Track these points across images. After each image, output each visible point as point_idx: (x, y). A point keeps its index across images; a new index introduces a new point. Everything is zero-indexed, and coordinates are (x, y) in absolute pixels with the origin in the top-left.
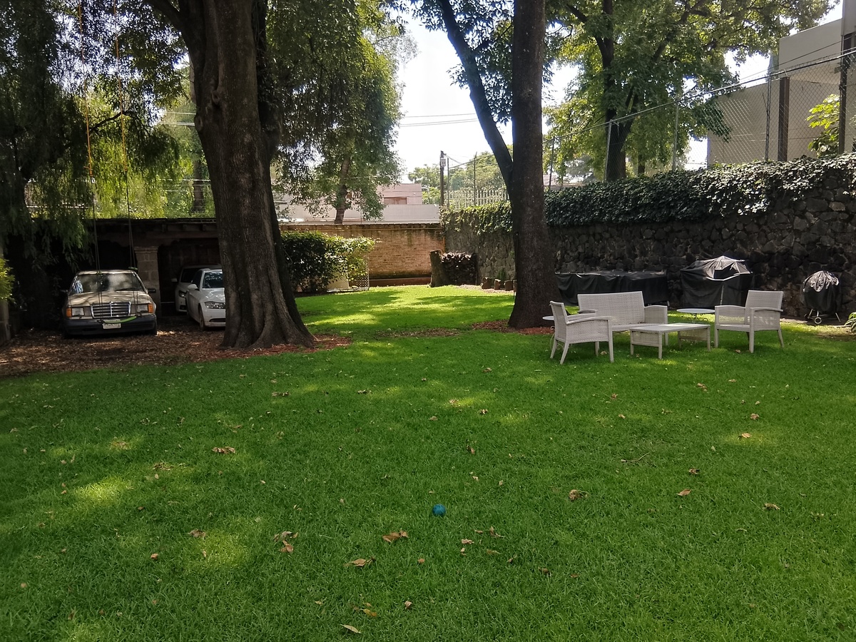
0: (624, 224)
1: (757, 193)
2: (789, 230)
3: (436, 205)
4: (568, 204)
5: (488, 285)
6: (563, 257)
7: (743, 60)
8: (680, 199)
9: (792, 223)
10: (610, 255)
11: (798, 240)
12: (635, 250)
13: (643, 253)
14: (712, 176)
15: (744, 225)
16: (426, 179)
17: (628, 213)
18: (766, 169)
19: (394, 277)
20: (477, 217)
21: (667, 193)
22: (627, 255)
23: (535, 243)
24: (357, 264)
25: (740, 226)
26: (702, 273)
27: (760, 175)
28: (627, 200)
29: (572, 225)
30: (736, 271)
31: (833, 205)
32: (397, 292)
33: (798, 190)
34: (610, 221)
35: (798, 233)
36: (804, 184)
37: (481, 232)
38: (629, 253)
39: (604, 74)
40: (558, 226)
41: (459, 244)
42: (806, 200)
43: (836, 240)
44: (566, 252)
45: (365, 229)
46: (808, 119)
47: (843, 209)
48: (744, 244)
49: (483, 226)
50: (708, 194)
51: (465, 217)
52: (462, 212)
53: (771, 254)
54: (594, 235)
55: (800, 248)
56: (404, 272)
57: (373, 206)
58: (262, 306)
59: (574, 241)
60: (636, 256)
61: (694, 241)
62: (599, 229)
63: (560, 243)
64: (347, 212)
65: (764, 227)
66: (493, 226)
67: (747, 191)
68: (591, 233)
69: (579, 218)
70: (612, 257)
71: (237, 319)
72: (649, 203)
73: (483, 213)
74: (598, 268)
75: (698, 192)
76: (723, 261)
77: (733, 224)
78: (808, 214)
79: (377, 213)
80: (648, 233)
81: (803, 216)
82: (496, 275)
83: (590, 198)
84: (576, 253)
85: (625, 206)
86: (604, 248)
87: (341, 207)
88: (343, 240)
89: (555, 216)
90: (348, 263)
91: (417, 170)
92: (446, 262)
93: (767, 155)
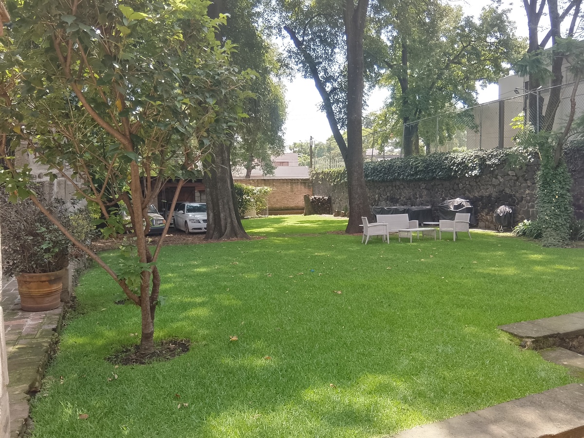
0: (410, 181)
1: (475, 165)
2: (490, 185)
3: (307, 167)
4: (382, 169)
5: (337, 214)
6: (379, 198)
7: (486, 86)
8: (438, 168)
9: (491, 181)
10: (404, 198)
11: (494, 190)
12: (416, 195)
13: (421, 197)
14: (453, 156)
15: (469, 182)
16: (300, 149)
17: (412, 175)
18: (479, 153)
19: (282, 210)
20: (331, 175)
21: (432, 164)
22: (412, 198)
23: (359, 190)
24: (261, 202)
25: (467, 183)
26: (448, 207)
27: (477, 156)
28: (412, 168)
29: (383, 181)
30: (464, 206)
31: (510, 172)
32: (285, 218)
33: (493, 165)
34: (403, 179)
35: (494, 186)
36: (496, 162)
37: (334, 184)
38: (414, 196)
39: (402, 98)
40: (376, 181)
41: (321, 191)
42: (497, 169)
43: (511, 190)
44: (380, 196)
45: (266, 182)
46: (511, 124)
47: (514, 175)
48: (470, 192)
49: (335, 180)
50: (451, 165)
51: (324, 175)
52: (323, 172)
53: (482, 197)
54: (395, 187)
55: (496, 194)
56: (288, 207)
57: (269, 168)
58: (226, 219)
59: (385, 189)
60: (417, 198)
61: (446, 190)
62: (398, 183)
63: (377, 191)
64: (253, 171)
65: (479, 183)
66: (340, 180)
67: (470, 165)
68: (394, 185)
69: (387, 177)
70: (405, 199)
71: (213, 226)
72: (423, 170)
73: (335, 173)
74: (397, 204)
75: (446, 164)
76: (458, 201)
77: (464, 182)
78: (499, 177)
79: (271, 172)
80: (423, 186)
81: (496, 178)
82: (342, 209)
83: (393, 166)
84: (386, 197)
85: (411, 171)
86: (400, 193)
87: (249, 168)
88: (254, 188)
89: (375, 176)
90: (256, 202)
91: (295, 144)
92: (313, 201)
93: (480, 146)
